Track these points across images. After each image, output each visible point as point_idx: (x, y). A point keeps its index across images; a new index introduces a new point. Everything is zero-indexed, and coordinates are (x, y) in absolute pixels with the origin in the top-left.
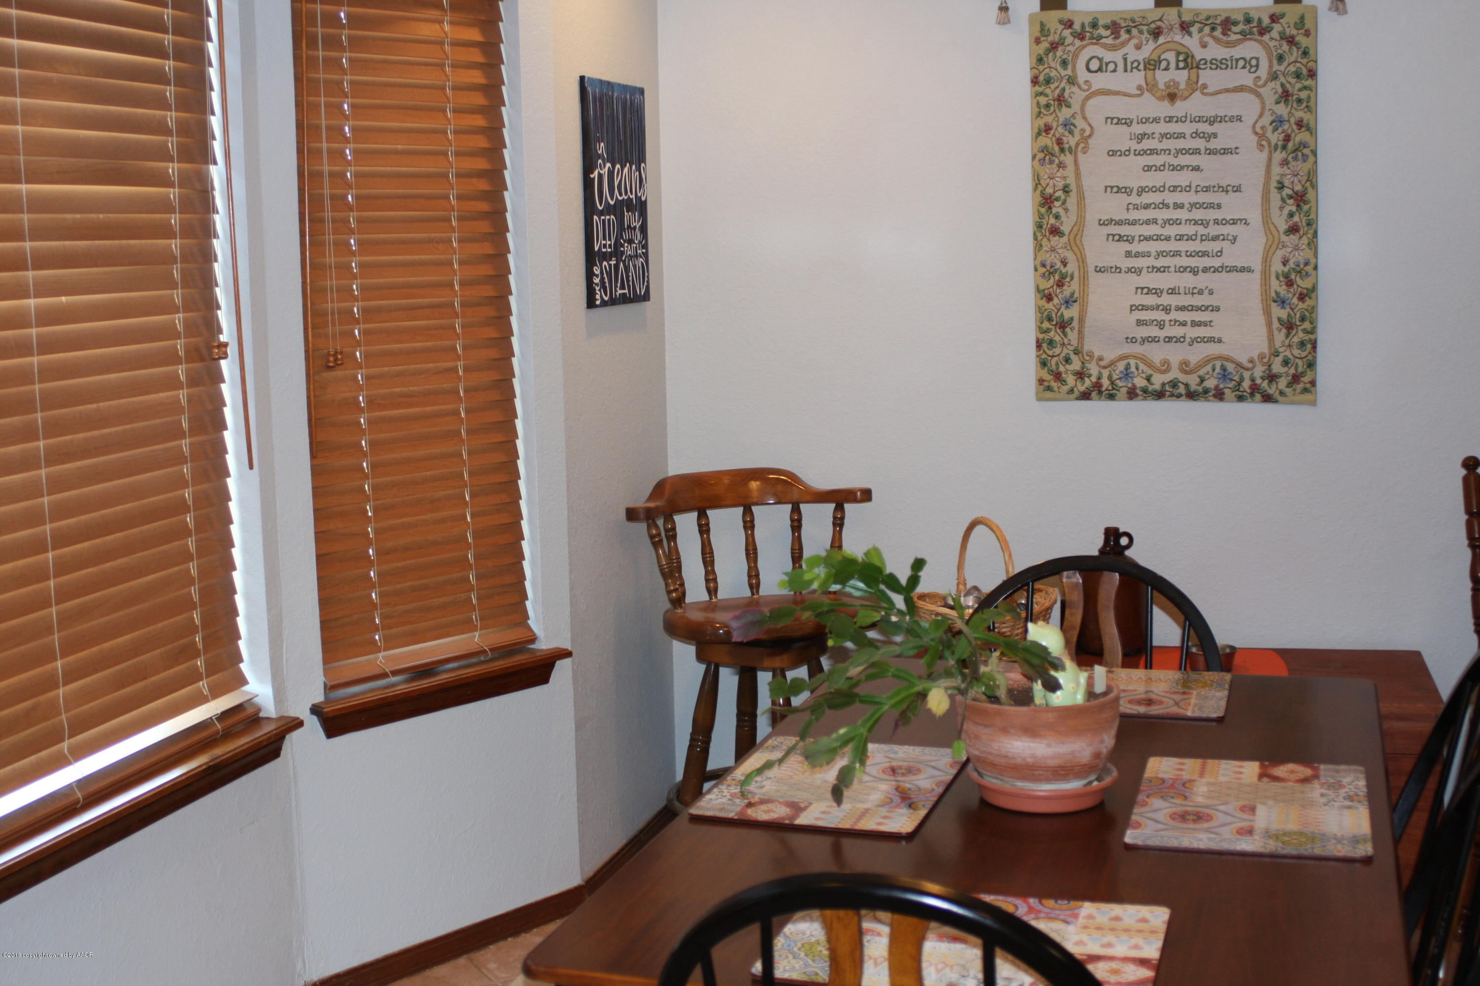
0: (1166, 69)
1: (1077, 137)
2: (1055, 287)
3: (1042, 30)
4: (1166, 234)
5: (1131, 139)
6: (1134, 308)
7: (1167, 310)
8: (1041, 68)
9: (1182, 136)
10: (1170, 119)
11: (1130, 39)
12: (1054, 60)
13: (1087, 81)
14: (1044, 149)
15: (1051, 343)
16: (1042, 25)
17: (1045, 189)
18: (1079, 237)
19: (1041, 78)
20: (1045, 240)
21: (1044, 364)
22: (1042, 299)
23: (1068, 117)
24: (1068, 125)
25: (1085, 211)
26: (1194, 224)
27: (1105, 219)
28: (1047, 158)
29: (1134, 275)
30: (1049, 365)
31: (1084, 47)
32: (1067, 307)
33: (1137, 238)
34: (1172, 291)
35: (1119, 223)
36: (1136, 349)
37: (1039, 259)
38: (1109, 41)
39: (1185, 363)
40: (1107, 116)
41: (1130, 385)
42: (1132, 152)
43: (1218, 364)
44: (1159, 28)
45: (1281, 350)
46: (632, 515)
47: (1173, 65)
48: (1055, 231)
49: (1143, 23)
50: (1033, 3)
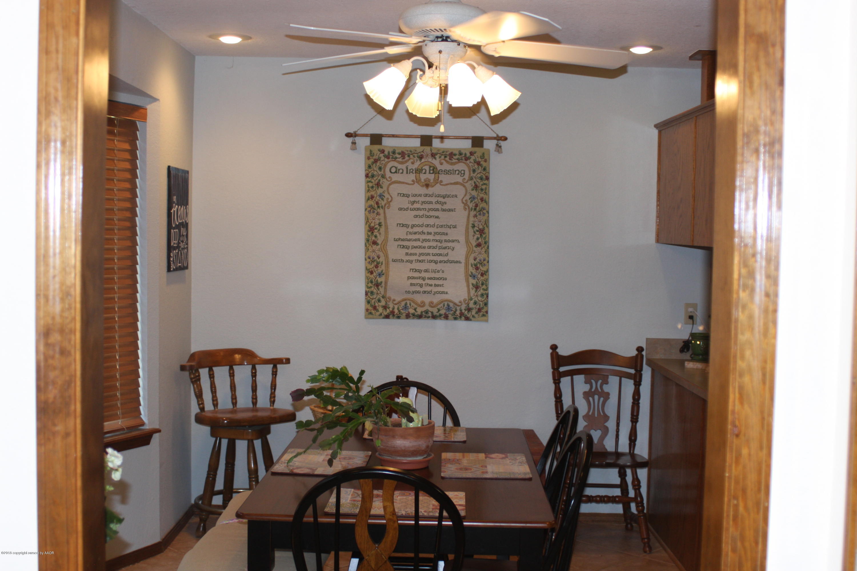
0: (425, 173)
1: (385, 201)
2: (374, 268)
3: (371, 153)
4: (423, 245)
5: (409, 203)
6: (409, 278)
7: (424, 279)
8: (370, 170)
9: (431, 203)
10: (426, 195)
11: (409, 160)
12: (375, 167)
13: (390, 177)
14: (371, 206)
15: (372, 293)
16: (371, 151)
17: (370, 224)
18: (385, 246)
19: (370, 175)
20: (370, 246)
21: (368, 302)
22: (368, 273)
23: (381, 192)
24: (381, 196)
25: (388, 235)
26: (436, 242)
27: (397, 238)
28: (372, 210)
29: (409, 263)
30: (371, 303)
31: (389, 162)
32: (380, 277)
33: (411, 247)
34: (426, 271)
35: (403, 240)
36: (410, 296)
37: (367, 255)
38: (400, 160)
39: (431, 303)
40: (399, 193)
41: (407, 312)
42: (409, 209)
43: (446, 303)
44: (422, 155)
45: (473, 297)
46: (183, 368)
47: (428, 172)
48: (375, 243)
49: (415, 153)
50: (367, 141)
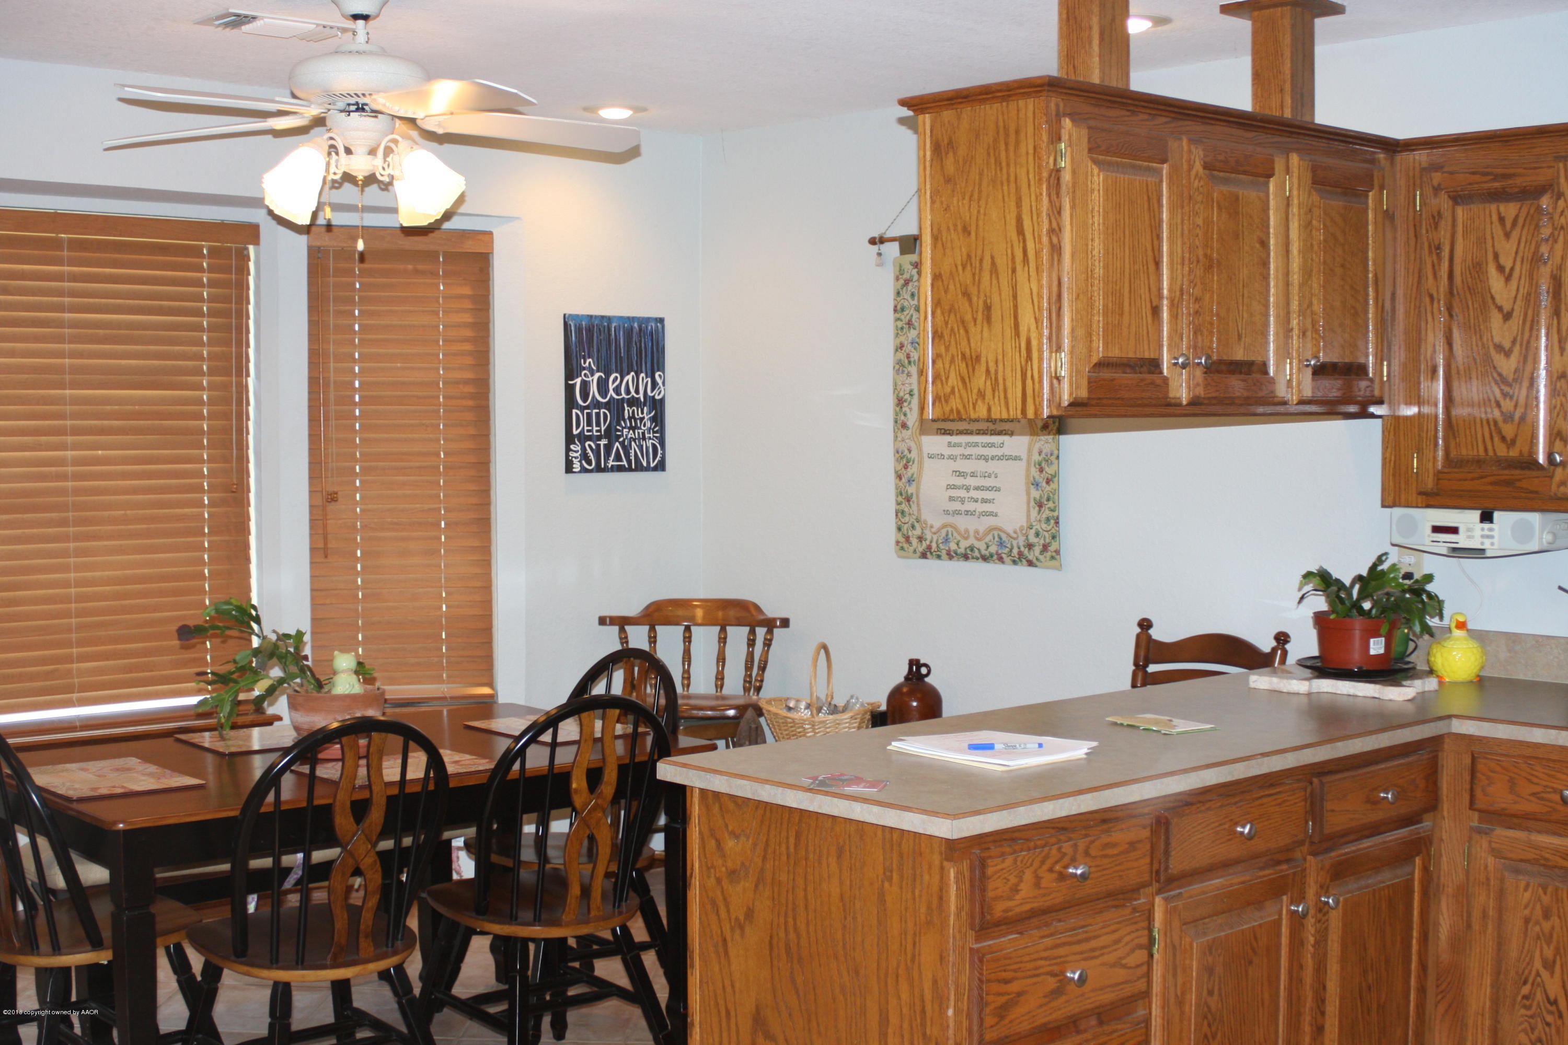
1: (919, 352)
2: (904, 469)
3: (900, 270)
4: (971, 429)
6: (949, 487)
7: (968, 489)
8: (899, 299)
12: (906, 293)
14: (899, 363)
15: (903, 512)
16: (900, 266)
17: (899, 393)
18: (918, 430)
19: (899, 307)
20: (899, 432)
21: (899, 529)
22: (898, 478)
23: (914, 337)
24: (914, 343)
26: (987, 421)
28: (901, 369)
30: (902, 530)
32: (910, 485)
35: (945, 420)
36: (950, 519)
37: (896, 447)
39: (977, 532)
41: (948, 548)
43: (996, 533)
45: (1034, 524)
46: (602, 621)
48: (904, 426)
50: (894, 248)
